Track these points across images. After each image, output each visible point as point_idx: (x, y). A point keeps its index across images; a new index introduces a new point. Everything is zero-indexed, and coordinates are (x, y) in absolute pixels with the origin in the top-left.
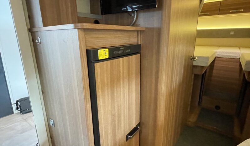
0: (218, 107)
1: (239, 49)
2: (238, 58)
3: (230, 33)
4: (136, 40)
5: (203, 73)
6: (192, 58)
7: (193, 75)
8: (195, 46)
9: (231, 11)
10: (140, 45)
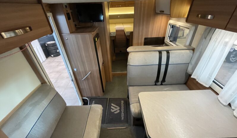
1: (123, 25)
2: (123, 29)
3: (118, 17)
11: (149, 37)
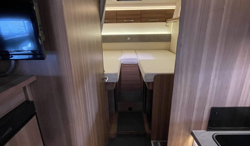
0: (130, 109)
1: (136, 54)
2: (137, 63)
3: (127, 39)
4: (24, 95)
5: (115, 88)
6: (103, 78)
7: (107, 91)
8: (103, 51)
9: (125, 21)
10: (33, 102)
11: (228, 104)
